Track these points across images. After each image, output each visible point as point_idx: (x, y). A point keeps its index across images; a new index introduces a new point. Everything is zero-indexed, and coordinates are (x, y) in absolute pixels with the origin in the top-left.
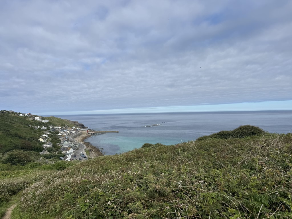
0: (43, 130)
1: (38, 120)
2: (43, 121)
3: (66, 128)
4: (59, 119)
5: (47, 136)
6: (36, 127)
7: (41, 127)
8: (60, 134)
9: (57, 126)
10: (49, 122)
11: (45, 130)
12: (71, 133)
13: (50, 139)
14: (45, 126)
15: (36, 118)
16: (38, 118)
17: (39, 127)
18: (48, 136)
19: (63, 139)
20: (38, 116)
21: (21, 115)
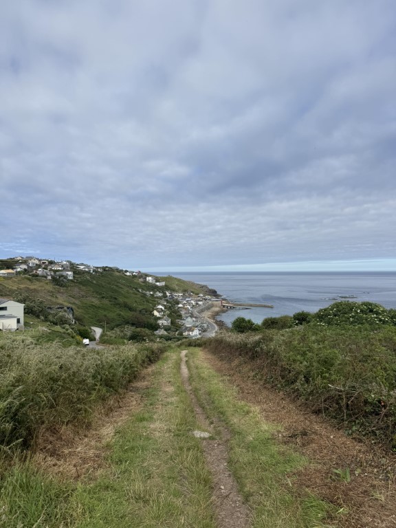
0: (157, 298)
1: (151, 281)
2: (158, 284)
3: (190, 296)
4: (179, 280)
5: (163, 308)
6: (148, 292)
7: (155, 292)
8: (180, 305)
9: (177, 292)
10: (166, 286)
11: (160, 298)
12: (197, 304)
13: (168, 312)
14: (160, 292)
15: (147, 278)
16: (150, 278)
17: (151, 293)
18: (165, 308)
19: (185, 313)
20: (151, 276)
21: (128, 274)
